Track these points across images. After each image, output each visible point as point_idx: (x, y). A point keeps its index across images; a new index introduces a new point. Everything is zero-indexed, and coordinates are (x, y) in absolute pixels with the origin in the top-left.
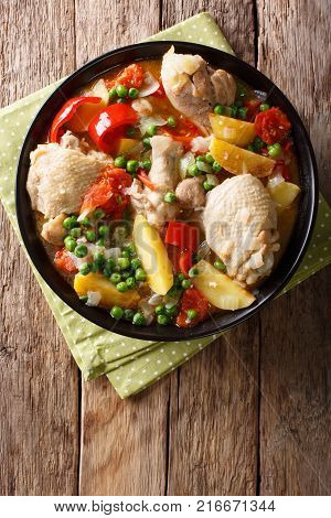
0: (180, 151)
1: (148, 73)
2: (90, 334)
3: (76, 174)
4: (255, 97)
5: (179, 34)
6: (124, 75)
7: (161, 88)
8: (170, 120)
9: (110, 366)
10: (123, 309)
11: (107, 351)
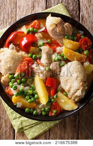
0: (52, 52)
1: (41, 24)
2: (18, 116)
3: (14, 59)
4: (79, 33)
5: (53, 11)
6: (32, 24)
7: (46, 29)
8: (49, 41)
9: (25, 128)
10: (30, 109)
11: (24, 123)
